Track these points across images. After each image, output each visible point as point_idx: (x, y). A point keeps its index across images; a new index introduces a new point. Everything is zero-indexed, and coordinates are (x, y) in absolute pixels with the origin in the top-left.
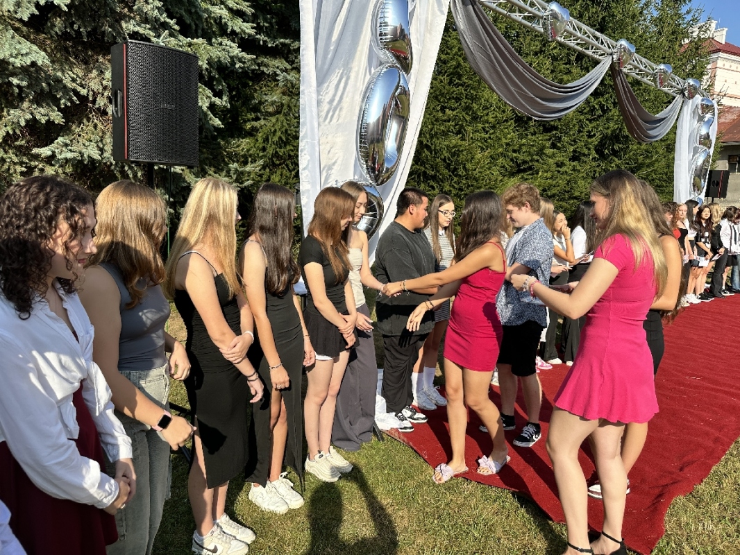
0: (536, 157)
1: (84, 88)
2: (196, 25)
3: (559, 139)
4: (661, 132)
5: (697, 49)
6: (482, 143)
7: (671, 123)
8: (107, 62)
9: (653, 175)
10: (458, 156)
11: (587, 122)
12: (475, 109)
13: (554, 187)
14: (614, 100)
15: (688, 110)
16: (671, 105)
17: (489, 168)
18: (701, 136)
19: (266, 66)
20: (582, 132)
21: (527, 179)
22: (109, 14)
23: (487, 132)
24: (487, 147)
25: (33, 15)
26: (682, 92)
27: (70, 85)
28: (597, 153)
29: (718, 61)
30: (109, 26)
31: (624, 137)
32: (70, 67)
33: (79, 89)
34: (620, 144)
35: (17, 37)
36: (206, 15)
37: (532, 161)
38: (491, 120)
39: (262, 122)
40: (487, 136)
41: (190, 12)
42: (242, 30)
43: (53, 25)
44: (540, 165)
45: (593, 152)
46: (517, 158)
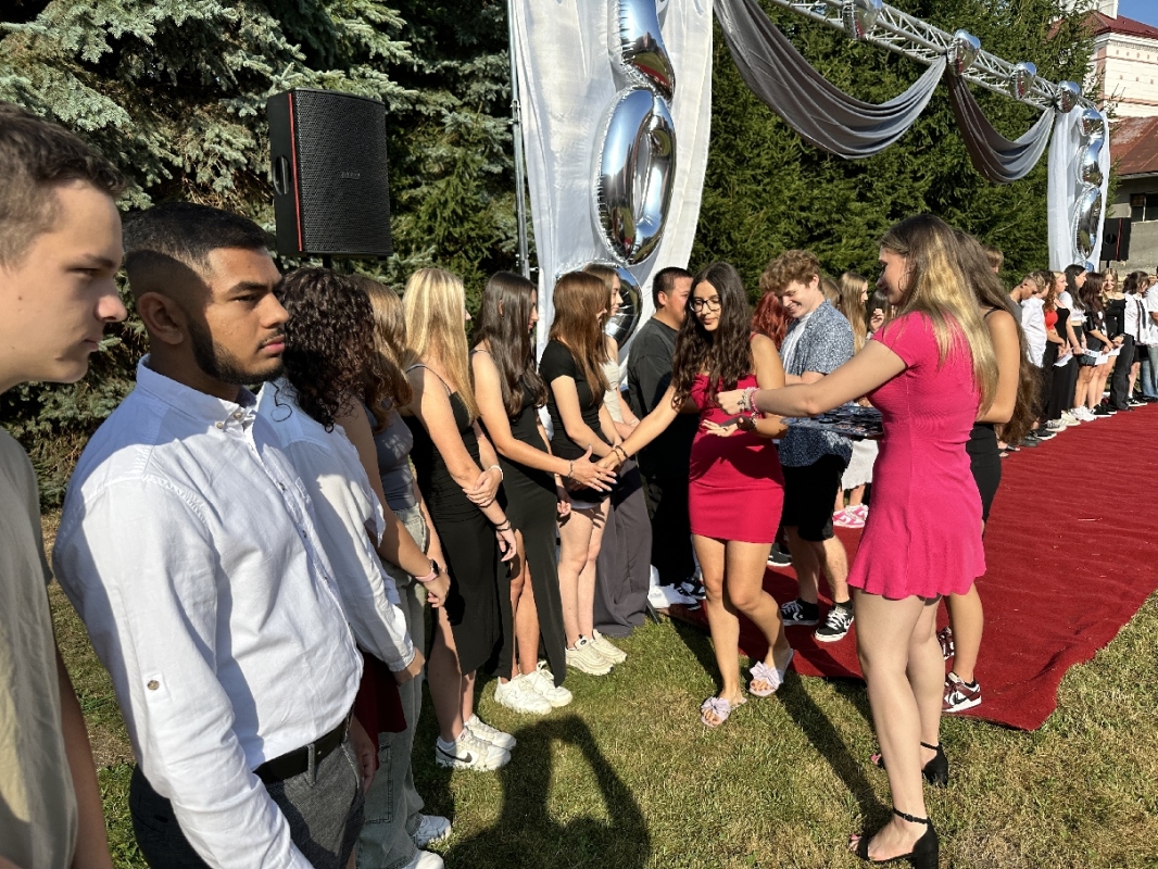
0: (834, 216)
1: (178, 156)
2: (326, 49)
3: (869, 186)
4: (1025, 165)
5: (1073, 32)
6: (753, 200)
7: (1039, 149)
8: (206, 115)
9: (1016, 232)
10: (719, 221)
11: (911, 157)
12: (740, 149)
13: (866, 259)
14: (950, 120)
15: (1063, 129)
16: (1038, 123)
17: (766, 238)
18: (1085, 168)
19: (425, 103)
20: (903, 173)
21: (824, 251)
22: (205, 45)
23: (759, 183)
24: (761, 204)
25: (104, 54)
26: (1053, 103)
27: (157, 152)
28: (928, 204)
29: (1108, 46)
30: (207, 63)
31: (968, 177)
32: (155, 126)
33: (171, 157)
34: (963, 187)
35: (83, 88)
36: (340, 35)
37: (829, 222)
38: (765, 163)
39: (424, 189)
40: (760, 188)
41: (315, 31)
42: (391, 53)
43: (128, 66)
44: (843, 228)
45: (923, 203)
46: (807, 219)
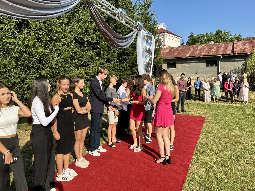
0: (89, 60)
7: (132, 40)
18: (147, 49)
20: (111, 51)
21: (87, 70)
29: (165, 35)
34: (126, 56)
44: (92, 64)
45: (116, 59)
46: (82, 60)
